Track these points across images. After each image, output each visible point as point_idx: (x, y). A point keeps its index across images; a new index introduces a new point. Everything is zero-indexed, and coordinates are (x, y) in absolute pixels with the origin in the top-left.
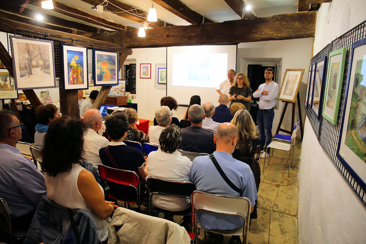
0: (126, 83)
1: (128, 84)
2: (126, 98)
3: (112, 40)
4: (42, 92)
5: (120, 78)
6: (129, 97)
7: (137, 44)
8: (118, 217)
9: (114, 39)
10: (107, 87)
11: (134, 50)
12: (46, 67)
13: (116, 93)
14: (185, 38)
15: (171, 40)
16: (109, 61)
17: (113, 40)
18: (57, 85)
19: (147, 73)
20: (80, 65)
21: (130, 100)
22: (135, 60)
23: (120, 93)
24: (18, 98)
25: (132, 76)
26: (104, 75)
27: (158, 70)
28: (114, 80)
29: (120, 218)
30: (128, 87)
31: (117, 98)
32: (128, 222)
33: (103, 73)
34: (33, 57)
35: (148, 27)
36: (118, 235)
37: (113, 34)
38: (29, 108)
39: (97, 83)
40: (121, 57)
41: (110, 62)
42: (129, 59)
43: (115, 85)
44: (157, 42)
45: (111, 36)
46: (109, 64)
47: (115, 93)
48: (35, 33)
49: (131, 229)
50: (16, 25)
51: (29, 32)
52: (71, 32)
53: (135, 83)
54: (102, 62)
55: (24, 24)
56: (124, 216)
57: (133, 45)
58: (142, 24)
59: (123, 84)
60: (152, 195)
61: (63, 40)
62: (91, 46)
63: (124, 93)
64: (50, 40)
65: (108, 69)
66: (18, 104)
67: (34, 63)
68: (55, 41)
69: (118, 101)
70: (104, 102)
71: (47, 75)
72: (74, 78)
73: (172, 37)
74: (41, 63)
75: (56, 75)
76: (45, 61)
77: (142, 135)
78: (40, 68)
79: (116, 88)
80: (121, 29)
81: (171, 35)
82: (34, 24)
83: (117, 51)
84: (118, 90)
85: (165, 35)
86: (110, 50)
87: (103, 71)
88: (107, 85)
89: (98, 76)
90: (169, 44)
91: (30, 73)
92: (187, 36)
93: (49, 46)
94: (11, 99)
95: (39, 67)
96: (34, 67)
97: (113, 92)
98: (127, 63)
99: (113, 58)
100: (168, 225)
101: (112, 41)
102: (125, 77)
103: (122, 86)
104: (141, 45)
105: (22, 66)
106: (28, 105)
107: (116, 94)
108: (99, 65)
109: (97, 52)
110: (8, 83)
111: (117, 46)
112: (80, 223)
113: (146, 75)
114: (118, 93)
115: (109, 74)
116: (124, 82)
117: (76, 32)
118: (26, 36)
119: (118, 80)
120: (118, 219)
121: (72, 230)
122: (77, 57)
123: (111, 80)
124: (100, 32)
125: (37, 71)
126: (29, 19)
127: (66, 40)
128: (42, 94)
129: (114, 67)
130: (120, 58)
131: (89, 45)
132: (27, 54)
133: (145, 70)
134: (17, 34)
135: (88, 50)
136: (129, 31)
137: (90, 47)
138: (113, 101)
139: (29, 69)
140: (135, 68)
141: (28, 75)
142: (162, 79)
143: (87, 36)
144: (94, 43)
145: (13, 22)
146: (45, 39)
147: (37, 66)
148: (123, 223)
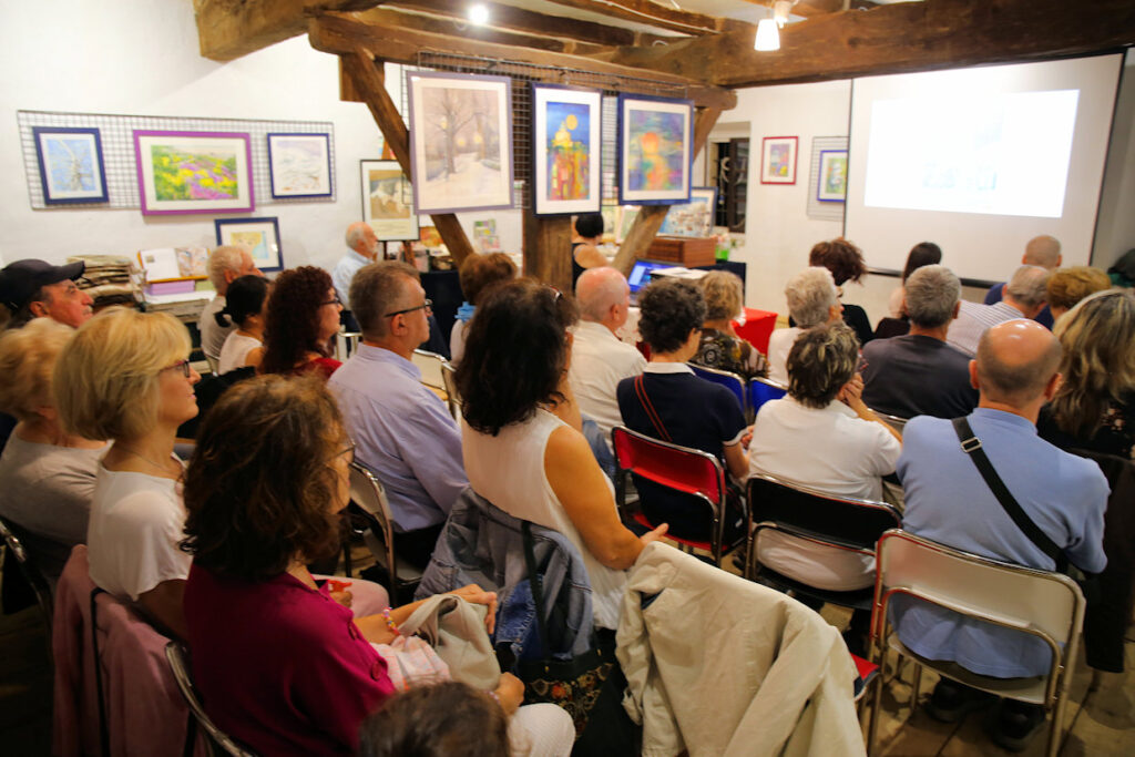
0: (718, 198)
1: (721, 202)
2: (712, 243)
3: (675, 66)
4: (478, 224)
5: (698, 181)
6: (724, 240)
7: (751, 73)
8: (648, 568)
9: (683, 63)
10: (655, 209)
11: (741, 93)
12: (489, 152)
13: (684, 228)
14: (912, 44)
15: (864, 54)
16: (665, 130)
17: (679, 66)
18: (516, 202)
19: (784, 168)
20: (579, 143)
21: (726, 252)
22: (746, 126)
23: (696, 229)
24: (419, 240)
25: (738, 175)
26: (649, 171)
27: (818, 157)
28: (676, 189)
29: (655, 573)
30: (723, 211)
31: (686, 245)
32: (676, 586)
33: (648, 166)
34: (459, 125)
35: (788, 17)
36: (646, 618)
37: (681, 45)
38: (443, 266)
39: (628, 195)
40: (703, 118)
41: (666, 134)
42: (728, 123)
43: (679, 202)
44: (817, 64)
45: (674, 53)
46: (665, 138)
47: (679, 229)
48: (465, 59)
49: (682, 607)
50: (422, 41)
51: (451, 57)
52: (559, 47)
53: (744, 199)
54: (642, 135)
55: (441, 36)
56: (664, 568)
57: (741, 78)
58: (770, 8)
59: (706, 200)
60: (759, 528)
61: (537, 74)
62: (614, 86)
63: (706, 228)
64: (503, 74)
65: (660, 154)
66: (418, 254)
67: (461, 141)
68: (515, 76)
69: (688, 253)
70: (644, 254)
71: (492, 174)
72: (563, 182)
73: (868, 43)
74: (478, 139)
75: (516, 174)
76: (489, 134)
77: (746, 355)
78: (474, 155)
79: (685, 212)
80: (705, 29)
81: (866, 37)
82: (464, 35)
83: (690, 99)
84: (689, 218)
85: (844, 40)
86: (669, 96)
87: (647, 159)
88: (655, 204)
89: (630, 176)
90: (854, 68)
91: (451, 170)
92: (919, 36)
93: (498, 91)
94: (404, 242)
95: (471, 152)
96: (461, 151)
97: (675, 226)
98: (719, 136)
99: (678, 120)
100: (788, 610)
101: (677, 68)
102: (715, 181)
103: (703, 208)
104: (765, 78)
105: (433, 151)
106: (444, 259)
107: (682, 232)
108: (634, 141)
109: (629, 105)
110: (397, 197)
111: (689, 82)
112: (549, 568)
113: (782, 172)
114: (690, 229)
115: (663, 169)
116: (710, 195)
117: (574, 47)
118: (444, 68)
119: (690, 188)
120: (648, 574)
121: (528, 581)
122: (572, 122)
123: (669, 189)
124: (641, 44)
125: (468, 164)
126: (451, 23)
127: (542, 74)
128: (479, 228)
129: (679, 149)
130: (698, 121)
131: (609, 84)
132: (444, 119)
133: (777, 159)
134: (423, 65)
135: (606, 99)
136: (730, 33)
137: (611, 89)
138: (674, 252)
139: (447, 158)
140: (746, 151)
141: (444, 173)
142: (832, 186)
143: (605, 59)
144: (622, 78)
145: (415, 35)
146: (491, 73)
147: (468, 150)
148: (661, 586)
